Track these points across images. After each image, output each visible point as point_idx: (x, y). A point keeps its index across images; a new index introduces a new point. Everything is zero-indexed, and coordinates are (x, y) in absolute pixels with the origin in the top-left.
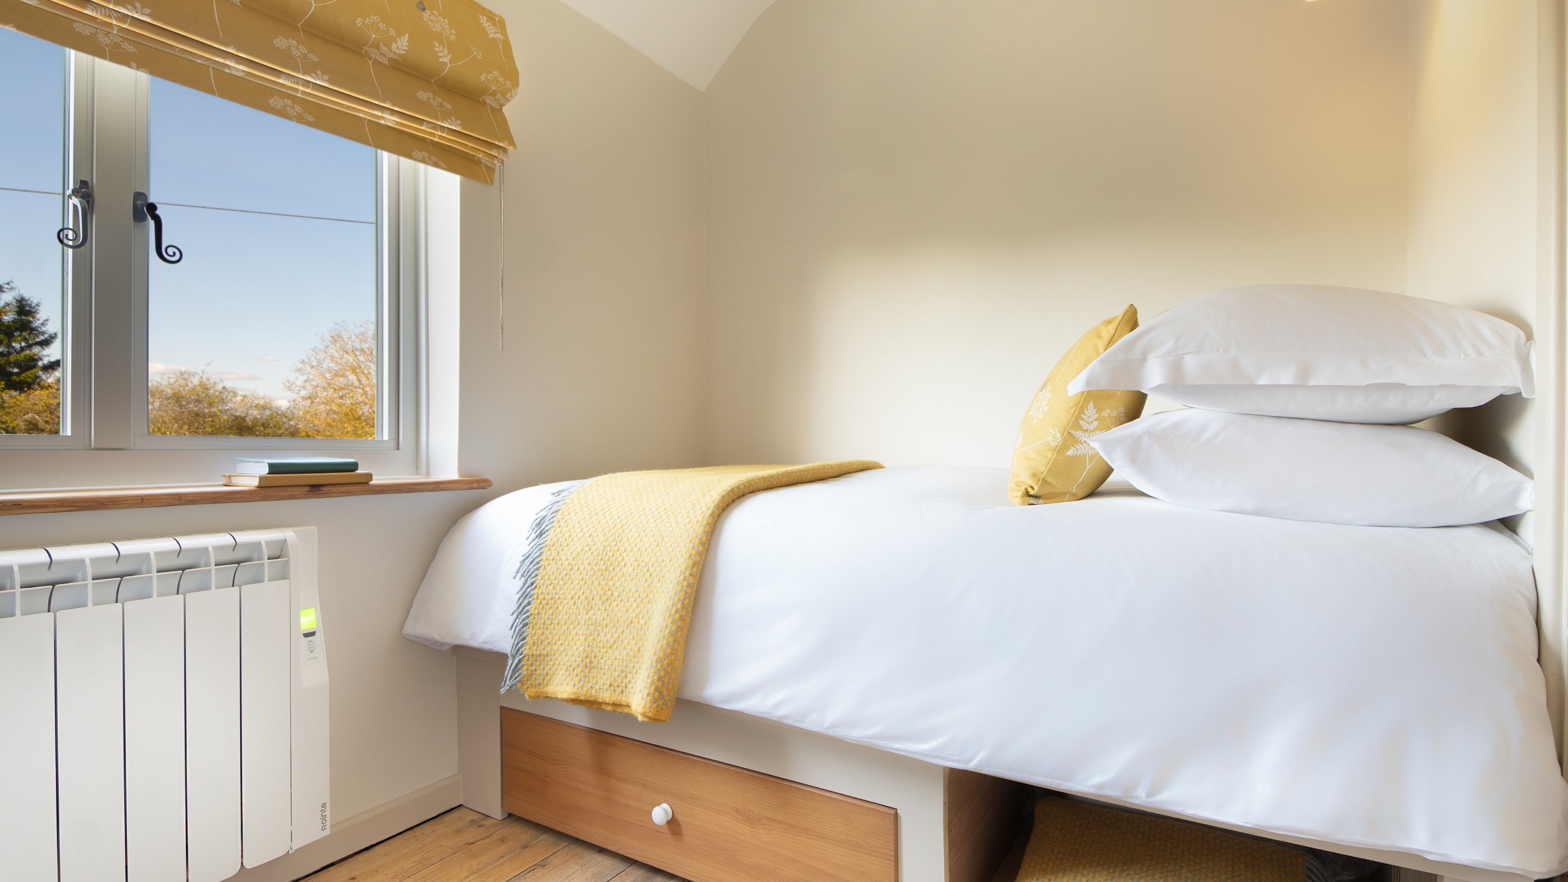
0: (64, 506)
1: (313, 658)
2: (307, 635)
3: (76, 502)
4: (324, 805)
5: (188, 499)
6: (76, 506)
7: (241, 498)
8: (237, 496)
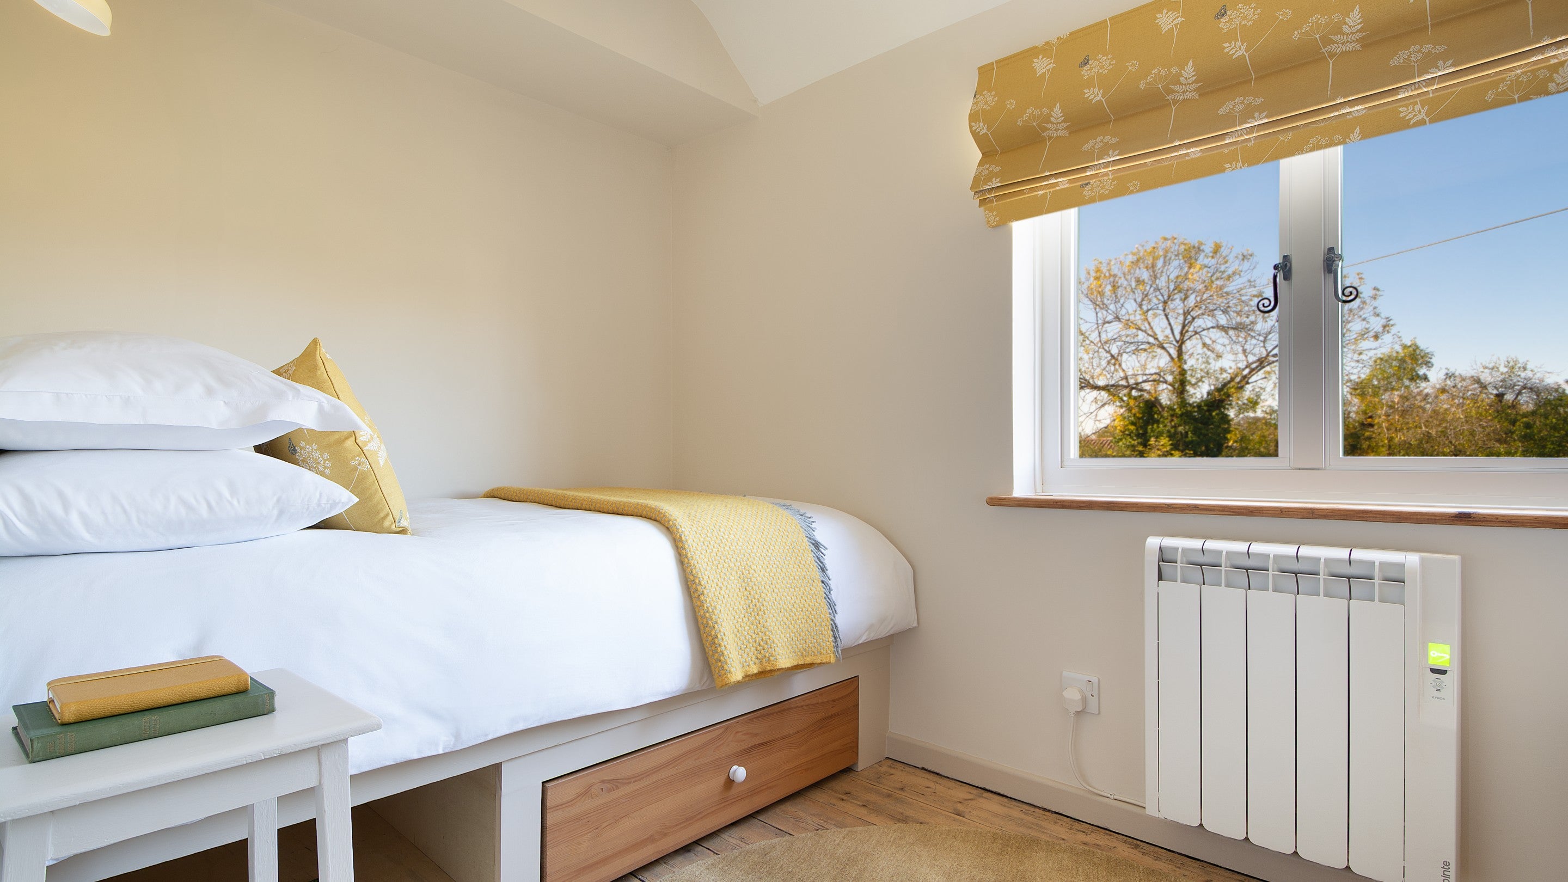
0: (1224, 511)
1: (1439, 698)
2: (1434, 671)
3: (1232, 509)
4: (1446, 864)
5: (1320, 514)
6: (1233, 512)
7: (1373, 517)
8: (1368, 516)
